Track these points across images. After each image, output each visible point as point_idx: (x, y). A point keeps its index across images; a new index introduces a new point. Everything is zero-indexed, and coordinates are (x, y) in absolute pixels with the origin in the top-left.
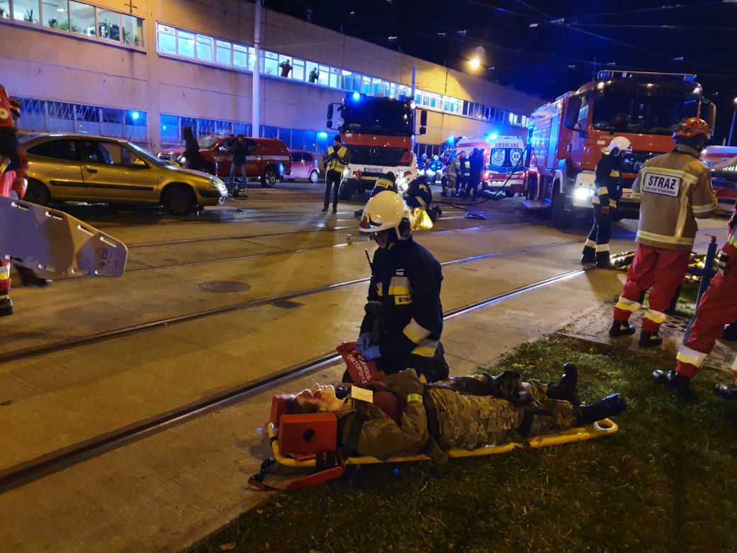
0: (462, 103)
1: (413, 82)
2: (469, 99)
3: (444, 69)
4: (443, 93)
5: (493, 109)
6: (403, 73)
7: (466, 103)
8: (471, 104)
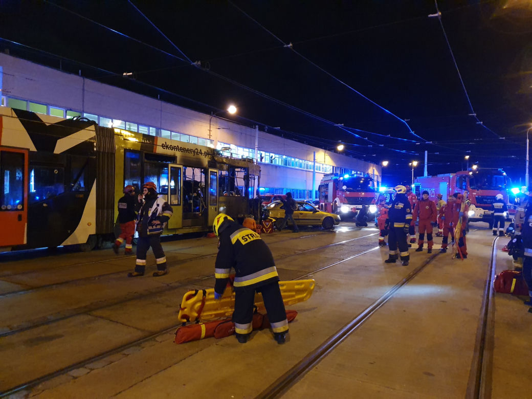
0: (332, 167)
1: (314, 159)
2: (335, 165)
3: (324, 150)
4: (323, 163)
5: (345, 169)
6: (308, 154)
7: (333, 167)
8: (336, 168)
